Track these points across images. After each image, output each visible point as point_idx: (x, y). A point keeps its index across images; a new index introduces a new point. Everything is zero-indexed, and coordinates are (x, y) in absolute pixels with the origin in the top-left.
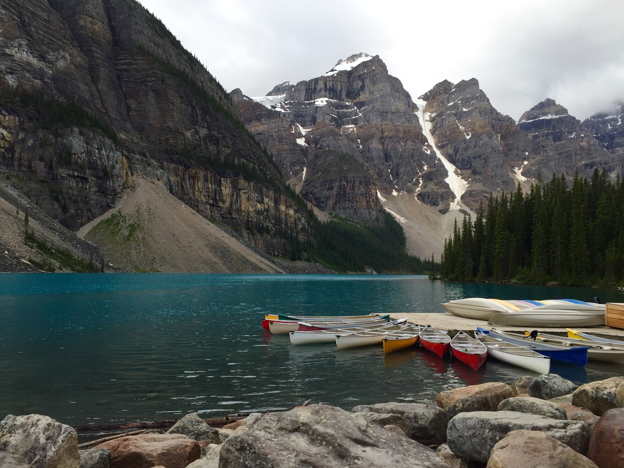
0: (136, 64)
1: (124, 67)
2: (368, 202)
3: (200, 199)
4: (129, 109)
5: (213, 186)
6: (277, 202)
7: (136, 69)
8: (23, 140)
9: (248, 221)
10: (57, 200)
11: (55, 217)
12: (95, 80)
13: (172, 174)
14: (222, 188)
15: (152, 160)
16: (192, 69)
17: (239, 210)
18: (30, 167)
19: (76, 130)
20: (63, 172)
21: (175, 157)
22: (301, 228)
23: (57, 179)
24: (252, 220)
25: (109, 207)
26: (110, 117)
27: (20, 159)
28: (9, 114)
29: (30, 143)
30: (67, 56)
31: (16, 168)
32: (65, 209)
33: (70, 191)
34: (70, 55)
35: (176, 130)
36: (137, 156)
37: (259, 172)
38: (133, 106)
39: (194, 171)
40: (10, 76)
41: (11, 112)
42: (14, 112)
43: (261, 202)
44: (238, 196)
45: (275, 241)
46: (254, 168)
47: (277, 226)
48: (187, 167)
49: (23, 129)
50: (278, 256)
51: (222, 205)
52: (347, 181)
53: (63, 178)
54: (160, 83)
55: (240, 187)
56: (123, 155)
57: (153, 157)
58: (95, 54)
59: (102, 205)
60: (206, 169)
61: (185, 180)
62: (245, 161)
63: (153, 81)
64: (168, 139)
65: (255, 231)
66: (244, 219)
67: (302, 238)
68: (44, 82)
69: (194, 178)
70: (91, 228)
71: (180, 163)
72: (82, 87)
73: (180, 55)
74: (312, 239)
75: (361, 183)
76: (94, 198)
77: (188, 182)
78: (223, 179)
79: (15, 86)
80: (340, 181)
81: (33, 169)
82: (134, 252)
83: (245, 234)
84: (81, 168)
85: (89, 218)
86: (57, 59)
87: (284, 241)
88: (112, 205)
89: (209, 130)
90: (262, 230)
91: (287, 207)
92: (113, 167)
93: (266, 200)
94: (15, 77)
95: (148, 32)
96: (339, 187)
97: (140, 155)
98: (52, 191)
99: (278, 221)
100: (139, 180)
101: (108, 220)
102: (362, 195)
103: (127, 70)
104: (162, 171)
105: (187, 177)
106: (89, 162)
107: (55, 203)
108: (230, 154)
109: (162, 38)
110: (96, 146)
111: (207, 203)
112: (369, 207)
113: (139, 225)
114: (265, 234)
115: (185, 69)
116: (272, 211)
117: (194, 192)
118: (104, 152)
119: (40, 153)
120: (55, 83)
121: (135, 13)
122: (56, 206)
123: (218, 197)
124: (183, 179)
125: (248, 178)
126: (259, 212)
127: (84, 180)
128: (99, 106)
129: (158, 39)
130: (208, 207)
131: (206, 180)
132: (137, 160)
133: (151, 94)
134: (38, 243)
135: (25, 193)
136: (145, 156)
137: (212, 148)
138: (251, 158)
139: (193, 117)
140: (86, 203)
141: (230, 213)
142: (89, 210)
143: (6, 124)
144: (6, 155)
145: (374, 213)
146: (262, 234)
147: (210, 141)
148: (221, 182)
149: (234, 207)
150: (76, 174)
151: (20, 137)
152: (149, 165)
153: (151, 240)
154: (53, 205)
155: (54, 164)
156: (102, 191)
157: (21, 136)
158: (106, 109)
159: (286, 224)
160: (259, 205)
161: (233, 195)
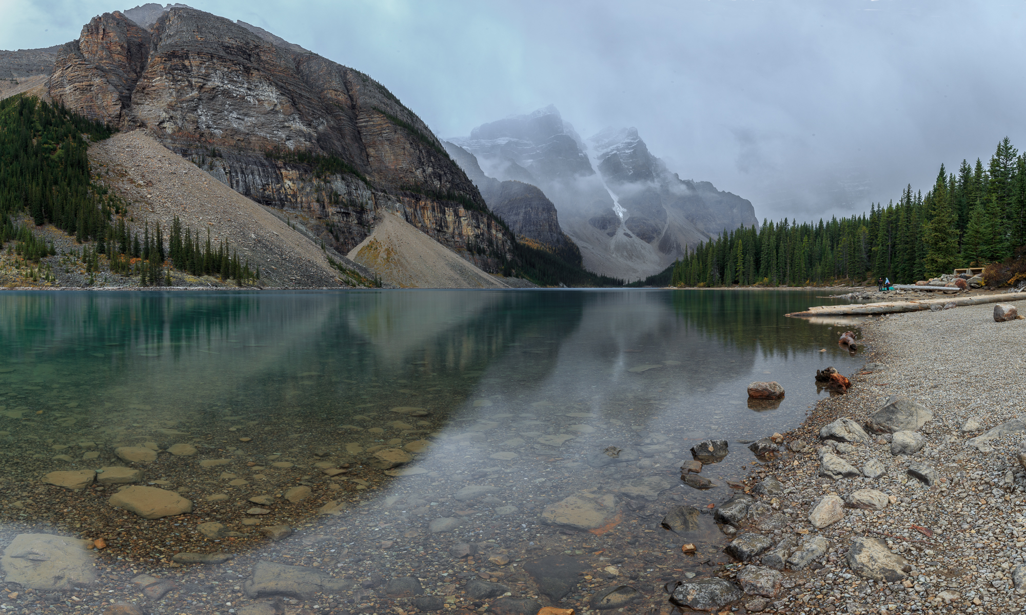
0: (373, 121)
1: (363, 124)
2: (550, 226)
3: (429, 226)
4: (368, 156)
5: (439, 215)
6: (489, 227)
7: (373, 124)
8: (303, 188)
9: (469, 244)
10: (332, 233)
11: (331, 245)
12: (343, 136)
13: (407, 206)
14: (447, 216)
15: (391, 196)
16: (412, 120)
17: (460, 235)
18: (309, 208)
19: (339, 176)
20: (331, 210)
21: (408, 192)
22: (508, 249)
23: (329, 216)
24: (471, 244)
25: (366, 235)
26: (356, 164)
27: (302, 202)
28: (292, 170)
29: (308, 189)
30: (324, 121)
31: (300, 209)
32: (337, 238)
33: (339, 224)
34: (327, 121)
35: (407, 170)
36: (380, 193)
37: (474, 202)
38: (372, 153)
39: (423, 203)
40: (289, 142)
41: (294, 167)
42: (295, 167)
43: (478, 227)
44: (460, 222)
45: (489, 260)
46: (470, 197)
47: (490, 248)
48: (418, 200)
49: (303, 180)
50: (493, 273)
51: (447, 231)
52: (532, 208)
53: (333, 214)
54: (393, 133)
55: (461, 215)
56: (373, 193)
57: (391, 193)
58: (342, 118)
59: (361, 234)
60: (433, 201)
61: (416, 211)
62: (462, 192)
63: (387, 133)
64: (401, 178)
65: (475, 252)
66: (465, 243)
67: (509, 257)
68: (312, 143)
69: (423, 208)
70: (356, 253)
71: (413, 196)
72: (337, 143)
73: (403, 111)
74: (516, 258)
75: (544, 209)
76: (355, 229)
77: (419, 212)
78: (446, 208)
79: (292, 149)
80: (525, 208)
81: (312, 209)
82: (395, 272)
83: (467, 253)
84: (346, 206)
85: (353, 245)
86: (318, 125)
87: (496, 260)
88: (368, 234)
89: (434, 169)
90: (481, 251)
91: (497, 231)
92: (367, 203)
93: (482, 226)
94: (291, 141)
95: (379, 96)
96: (525, 213)
97: (382, 192)
98: (327, 225)
99: (490, 242)
100: (383, 211)
101: (368, 246)
102: (544, 219)
103: (365, 127)
104: (398, 204)
105: (418, 208)
106: (350, 201)
107: (330, 234)
108: (450, 188)
109: (389, 99)
110: (354, 187)
111: (435, 229)
112: (551, 230)
113: (392, 249)
114: (482, 255)
115: (407, 121)
116: (486, 235)
117: (424, 220)
118: (359, 192)
119: (316, 196)
120: (318, 143)
121: (367, 84)
122: (331, 237)
123: (443, 224)
124: (415, 210)
125: (467, 207)
126: (476, 235)
127: (347, 214)
128: (348, 156)
129: (385, 100)
130: (436, 232)
131: (433, 210)
132: (380, 196)
133: (386, 143)
134: (337, 265)
135: (309, 228)
136: (386, 193)
137: (437, 183)
138: (466, 190)
139: (420, 159)
140: (350, 233)
141: (453, 237)
142: (353, 239)
143: (290, 177)
144: (292, 200)
145: (555, 235)
146: (480, 255)
147: (435, 178)
148: (445, 211)
149: (456, 232)
150: (342, 211)
151: (300, 186)
152: (390, 200)
153: (405, 261)
154: (328, 236)
155: (326, 204)
156: (361, 223)
157: (302, 184)
158: (353, 158)
159: (497, 246)
160: (476, 230)
161: (455, 222)
